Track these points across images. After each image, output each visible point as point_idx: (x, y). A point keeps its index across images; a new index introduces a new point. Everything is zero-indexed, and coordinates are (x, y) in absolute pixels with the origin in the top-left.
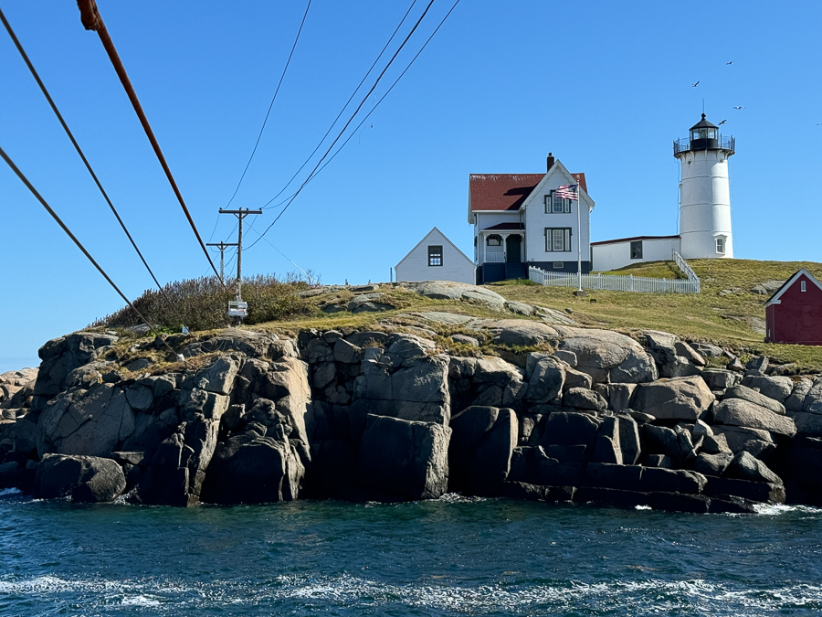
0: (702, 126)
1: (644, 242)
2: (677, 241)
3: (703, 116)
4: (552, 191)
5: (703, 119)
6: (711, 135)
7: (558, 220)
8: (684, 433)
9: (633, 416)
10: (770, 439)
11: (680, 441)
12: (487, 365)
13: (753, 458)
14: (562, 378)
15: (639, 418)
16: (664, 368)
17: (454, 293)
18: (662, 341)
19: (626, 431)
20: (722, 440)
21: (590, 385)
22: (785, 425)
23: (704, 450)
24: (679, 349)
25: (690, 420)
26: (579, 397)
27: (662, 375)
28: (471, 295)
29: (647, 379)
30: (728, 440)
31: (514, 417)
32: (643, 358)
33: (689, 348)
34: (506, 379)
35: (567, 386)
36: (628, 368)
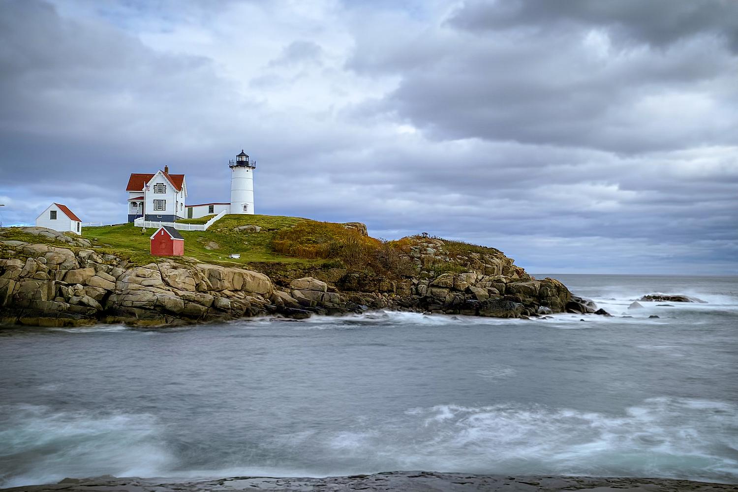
0: (242, 154)
1: (214, 206)
2: (229, 205)
3: (243, 150)
4: (157, 183)
5: (243, 152)
6: (244, 159)
7: (160, 196)
8: (70, 289)
9: (56, 283)
10: (102, 291)
11: (67, 292)
12: (10, 262)
13: (89, 298)
14: (35, 268)
15: (60, 284)
16: (82, 264)
17: (36, 232)
18: (83, 254)
19: (49, 288)
20: (84, 292)
21: (47, 270)
22: (111, 286)
23: (75, 295)
24: (90, 257)
25: (76, 284)
26: (39, 275)
27: (81, 267)
28: (43, 233)
29: (73, 269)
30: (86, 292)
31: (12, 282)
32: (72, 261)
33: (95, 257)
34: (14, 268)
35: (37, 271)
36: (66, 264)
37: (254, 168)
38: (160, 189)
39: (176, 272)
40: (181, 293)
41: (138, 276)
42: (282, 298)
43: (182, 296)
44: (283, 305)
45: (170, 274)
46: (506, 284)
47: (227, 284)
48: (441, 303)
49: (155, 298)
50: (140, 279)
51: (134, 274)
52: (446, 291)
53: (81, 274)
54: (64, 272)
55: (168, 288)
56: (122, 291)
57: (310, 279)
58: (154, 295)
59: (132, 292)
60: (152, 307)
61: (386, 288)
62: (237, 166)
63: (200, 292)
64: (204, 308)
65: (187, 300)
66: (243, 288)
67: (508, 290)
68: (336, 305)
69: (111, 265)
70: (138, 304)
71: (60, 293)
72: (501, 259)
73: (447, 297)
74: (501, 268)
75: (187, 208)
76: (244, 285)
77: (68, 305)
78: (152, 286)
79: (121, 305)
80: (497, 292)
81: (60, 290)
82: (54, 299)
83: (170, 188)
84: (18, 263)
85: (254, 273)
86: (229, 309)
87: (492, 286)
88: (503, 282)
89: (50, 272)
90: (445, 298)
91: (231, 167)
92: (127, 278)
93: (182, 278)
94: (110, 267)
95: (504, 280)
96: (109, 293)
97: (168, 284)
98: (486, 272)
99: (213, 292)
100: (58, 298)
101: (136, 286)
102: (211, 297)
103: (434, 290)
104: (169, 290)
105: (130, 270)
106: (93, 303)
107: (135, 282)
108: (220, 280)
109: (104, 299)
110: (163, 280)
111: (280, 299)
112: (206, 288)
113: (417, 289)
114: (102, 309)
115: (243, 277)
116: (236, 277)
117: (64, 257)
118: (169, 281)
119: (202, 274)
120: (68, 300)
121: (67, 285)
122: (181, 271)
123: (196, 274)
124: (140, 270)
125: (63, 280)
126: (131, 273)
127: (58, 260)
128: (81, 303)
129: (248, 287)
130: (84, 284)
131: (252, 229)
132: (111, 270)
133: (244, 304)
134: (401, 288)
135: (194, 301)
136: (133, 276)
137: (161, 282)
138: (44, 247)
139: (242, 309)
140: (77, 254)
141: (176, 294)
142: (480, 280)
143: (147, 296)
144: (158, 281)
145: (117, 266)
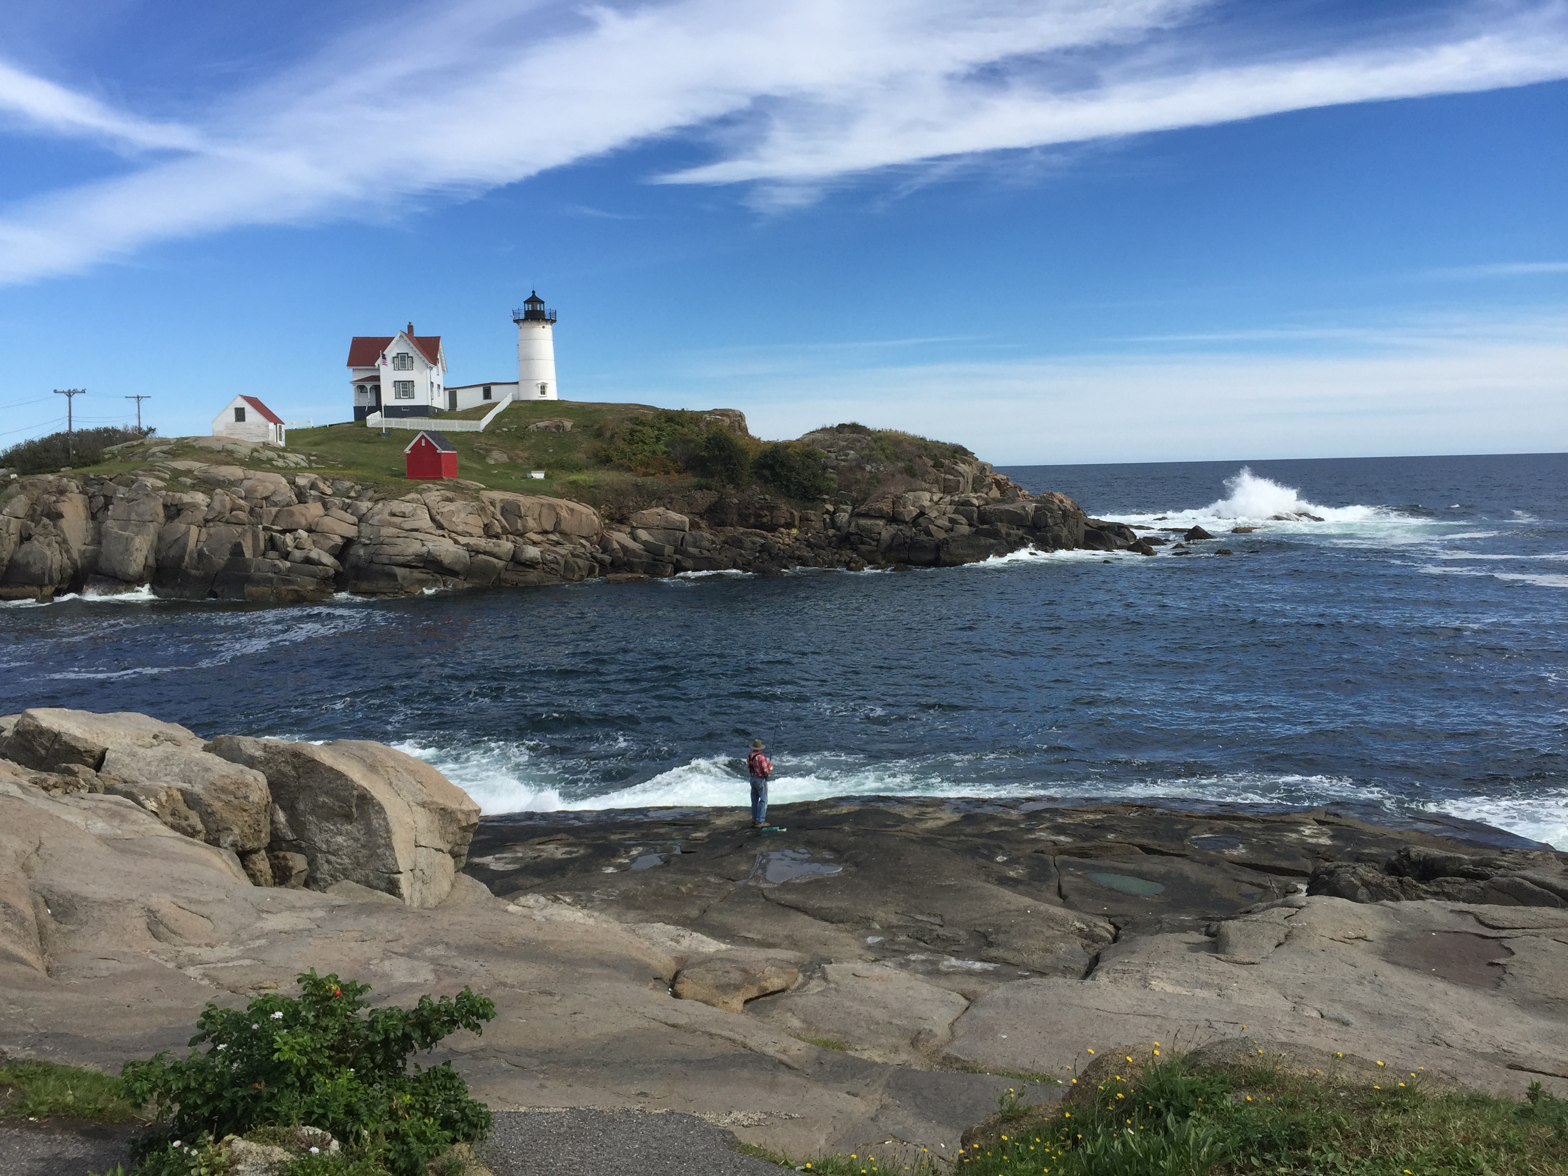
0: (533, 300)
1: (493, 388)
2: (517, 386)
3: (534, 292)
4: (398, 353)
5: (534, 295)
6: (537, 307)
7: (404, 375)
8: (289, 538)
9: (264, 529)
10: (339, 540)
11: (284, 542)
12: (186, 498)
13: (321, 552)
14: (228, 505)
15: (270, 529)
16: (301, 497)
17: (218, 446)
18: (301, 481)
19: (255, 537)
20: (310, 541)
21: (248, 509)
22: (351, 532)
23: (296, 547)
24: (313, 486)
25: (296, 530)
26: (236, 517)
27: (300, 502)
28: (230, 447)
29: (289, 505)
30: (314, 541)
31: (194, 530)
32: (286, 492)
33: (321, 485)
34: (194, 506)
35: (232, 510)
36: (275, 499)
37: (553, 321)
38: (403, 361)
39: (450, 507)
40: (463, 540)
41: (393, 515)
42: (618, 543)
43: (463, 545)
44: (621, 555)
45: (442, 510)
46: (978, 507)
47: (531, 523)
48: (874, 543)
49: (425, 549)
50: (398, 520)
51: (386, 512)
52: (881, 523)
53: (303, 515)
54: (274, 510)
55: (441, 532)
56: (370, 539)
57: (661, 510)
58: (423, 545)
59: (387, 540)
60: (421, 565)
61: (783, 521)
62: (526, 320)
63: (490, 536)
64: (500, 564)
65: (474, 551)
66: (556, 529)
67: (983, 517)
68: (705, 552)
69: (349, 497)
70: (400, 559)
71: (272, 544)
72: (970, 464)
73: (884, 533)
74: (970, 480)
75: (447, 392)
76: (558, 523)
77: (288, 564)
78: (416, 530)
79: (372, 562)
80: (963, 520)
81: (271, 538)
82: (264, 555)
83: (419, 360)
84: (200, 498)
85: (571, 504)
86: (538, 563)
87: (956, 512)
88: (974, 505)
89: (251, 512)
90: (880, 534)
91: (517, 321)
92: (377, 518)
93: (463, 515)
94: (347, 501)
95: (976, 502)
96: (349, 542)
97: (440, 526)
98: (947, 489)
99: (511, 537)
100: (272, 554)
101: (392, 531)
102: (510, 545)
103: (863, 522)
104: (443, 536)
105: (380, 505)
106: (328, 559)
107: (390, 524)
108: (520, 517)
109: (342, 551)
110: (433, 519)
111: (616, 546)
112: (499, 530)
113: (832, 520)
114: (341, 569)
115: (555, 510)
116: (545, 511)
117: (272, 487)
118: (442, 521)
119: (492, 508)
120: (286, 556)
121: (284, 532)
122: (459, 504)
123: (483, 509)
124: (396, 506)
125: (273, 524)
126: (382, 510)
127: (262, 492)
128: (308, 561)
129: (564, 526)
130: (310, 530)
131: (558, 427)
132: (349, 506)
133: (562, 556)
134: (808, 520)
135: (485, 553)
136: (385, 516)
137: (430, 524)
138: (235, 472)
139: (558, 563)
140: (292, 483)
141: (456, 542)
142: (937, 503)
143: (413, 547)
144: (425, 521)
145: (356, 499)
